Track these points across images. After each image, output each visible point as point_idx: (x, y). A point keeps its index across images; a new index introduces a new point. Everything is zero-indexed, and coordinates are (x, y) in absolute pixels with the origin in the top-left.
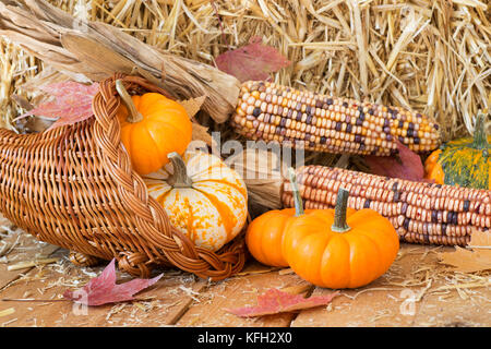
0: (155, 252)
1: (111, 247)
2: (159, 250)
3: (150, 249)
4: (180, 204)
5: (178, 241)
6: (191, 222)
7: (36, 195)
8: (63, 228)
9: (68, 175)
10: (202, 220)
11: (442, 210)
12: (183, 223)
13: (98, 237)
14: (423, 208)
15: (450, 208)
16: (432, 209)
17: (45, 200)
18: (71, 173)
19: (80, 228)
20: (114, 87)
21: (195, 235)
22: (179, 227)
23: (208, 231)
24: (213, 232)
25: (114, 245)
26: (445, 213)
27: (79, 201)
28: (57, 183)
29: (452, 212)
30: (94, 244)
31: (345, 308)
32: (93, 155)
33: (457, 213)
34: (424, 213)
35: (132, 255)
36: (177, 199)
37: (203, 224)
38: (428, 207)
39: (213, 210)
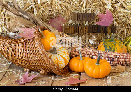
0: (49, 70)
1: (37, 68)
2: (50, 69)
3: (48, 69)
4: (55, 58)
5: (56, 68)
6: (58, 62)
7: (18, 55)
8: (25, 63)
9: (27, 51)
10: (60, 62)
11: (110, 58)
12: (56, 63)
13: (34, 66)
14: (106, 57)
15: (112, 57)
16: (108, 58)
17: (20, 57)
18: (28, 50)
19: (30, 64)
20: (38, 29)
21: (59, 66)
22: (55, 64)
23: (62, 64)
24: (63, 65)
25: (38, 68)
26: (111, 58)
27: (30, 57)
28: (24, 53)
29: (113, 58)
30: (33, 67)
31: (90, 82)
32: (34, 46)
33: (114, 58)
34: (106, 58)
35: (43, 70)
36: (54, 57)
37: (61, 63)
38: (107, 57)
39: (63, 60)
